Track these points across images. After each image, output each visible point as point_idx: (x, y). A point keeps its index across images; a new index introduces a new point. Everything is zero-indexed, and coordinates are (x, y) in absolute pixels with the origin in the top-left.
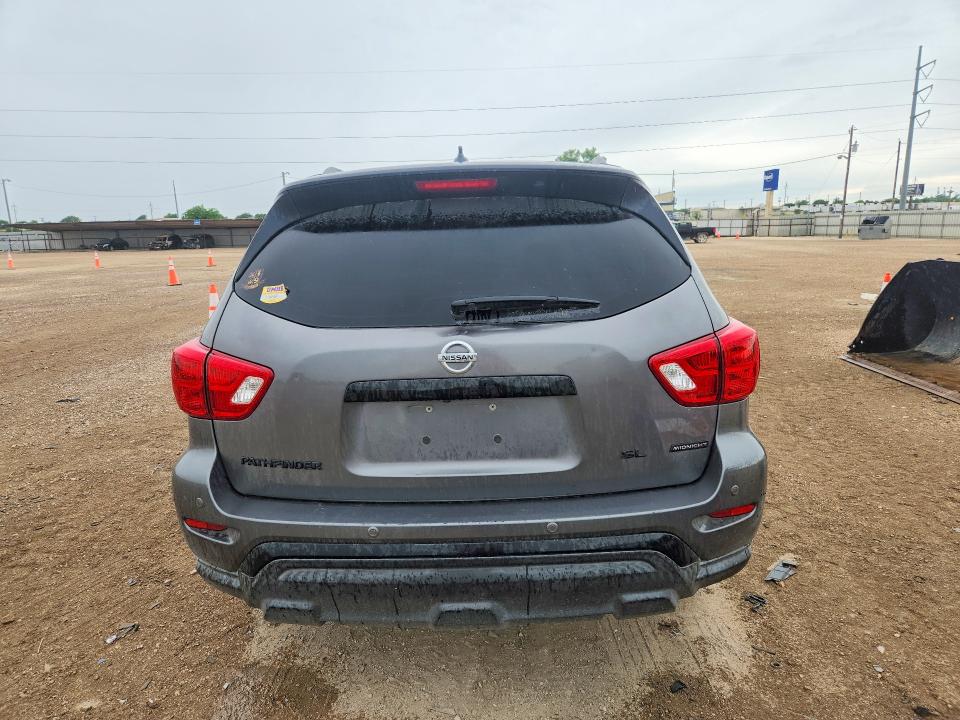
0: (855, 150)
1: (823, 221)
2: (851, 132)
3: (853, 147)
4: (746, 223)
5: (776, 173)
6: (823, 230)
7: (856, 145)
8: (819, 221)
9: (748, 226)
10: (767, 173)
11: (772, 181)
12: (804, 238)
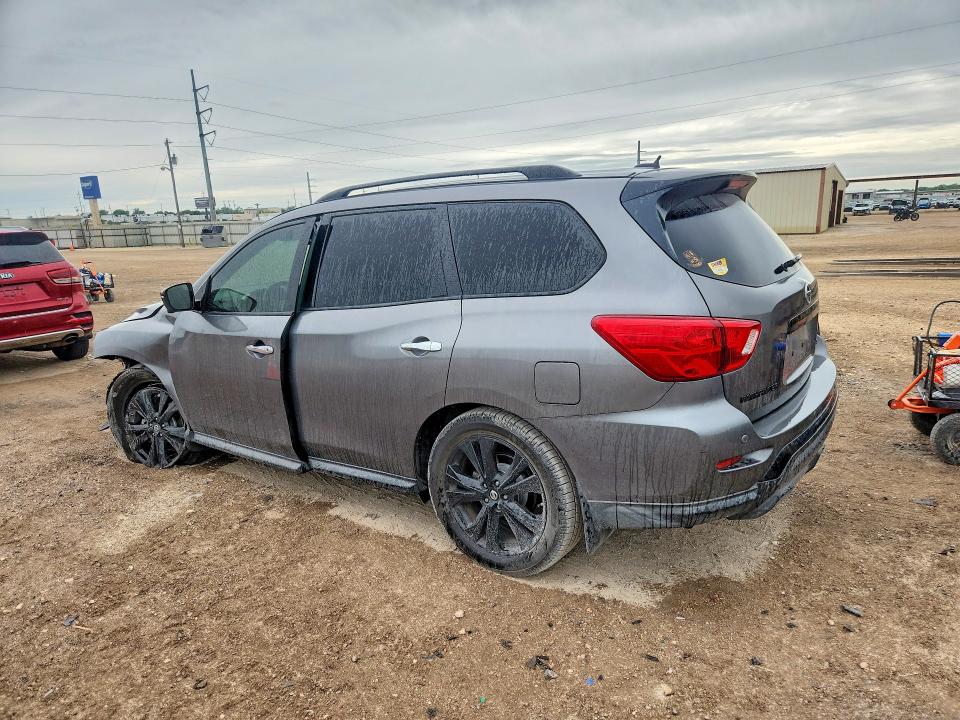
0: (175, 163)
1: (158, 231)
2: (167, 143)
3: (173, 160)
4: (74, 234)
5: (94, 179)
6: (160, 240)
7: (174, 158)
8: (153, 231)
9: (78, 238)
10: (83, 180)
11: (91, 189)
12: (143, 249)
